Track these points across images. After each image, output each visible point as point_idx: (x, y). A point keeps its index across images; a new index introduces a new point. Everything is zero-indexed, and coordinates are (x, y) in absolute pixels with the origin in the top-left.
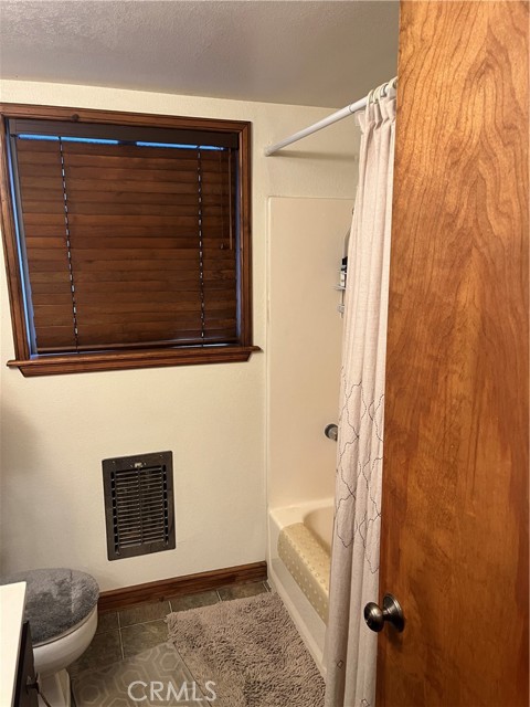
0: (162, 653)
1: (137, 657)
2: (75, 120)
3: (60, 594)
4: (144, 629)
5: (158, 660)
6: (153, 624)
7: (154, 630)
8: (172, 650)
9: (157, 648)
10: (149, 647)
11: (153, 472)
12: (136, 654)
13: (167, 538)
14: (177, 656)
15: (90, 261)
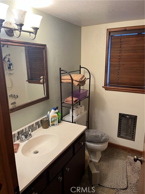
0: (122, 162)
1: (116, 160)
2: (125, 30)
3: (101, 137)
4: (121, 156)
5: (121, 163)
6: (124, 156)
7: (124, 157)
8: (125, 163)
9: (122, 161)
10: (120, 160)
11: (132, 120)
12: (117, 159)
13: (133, 138)
14: (125, 164)
15: (124, 65)
